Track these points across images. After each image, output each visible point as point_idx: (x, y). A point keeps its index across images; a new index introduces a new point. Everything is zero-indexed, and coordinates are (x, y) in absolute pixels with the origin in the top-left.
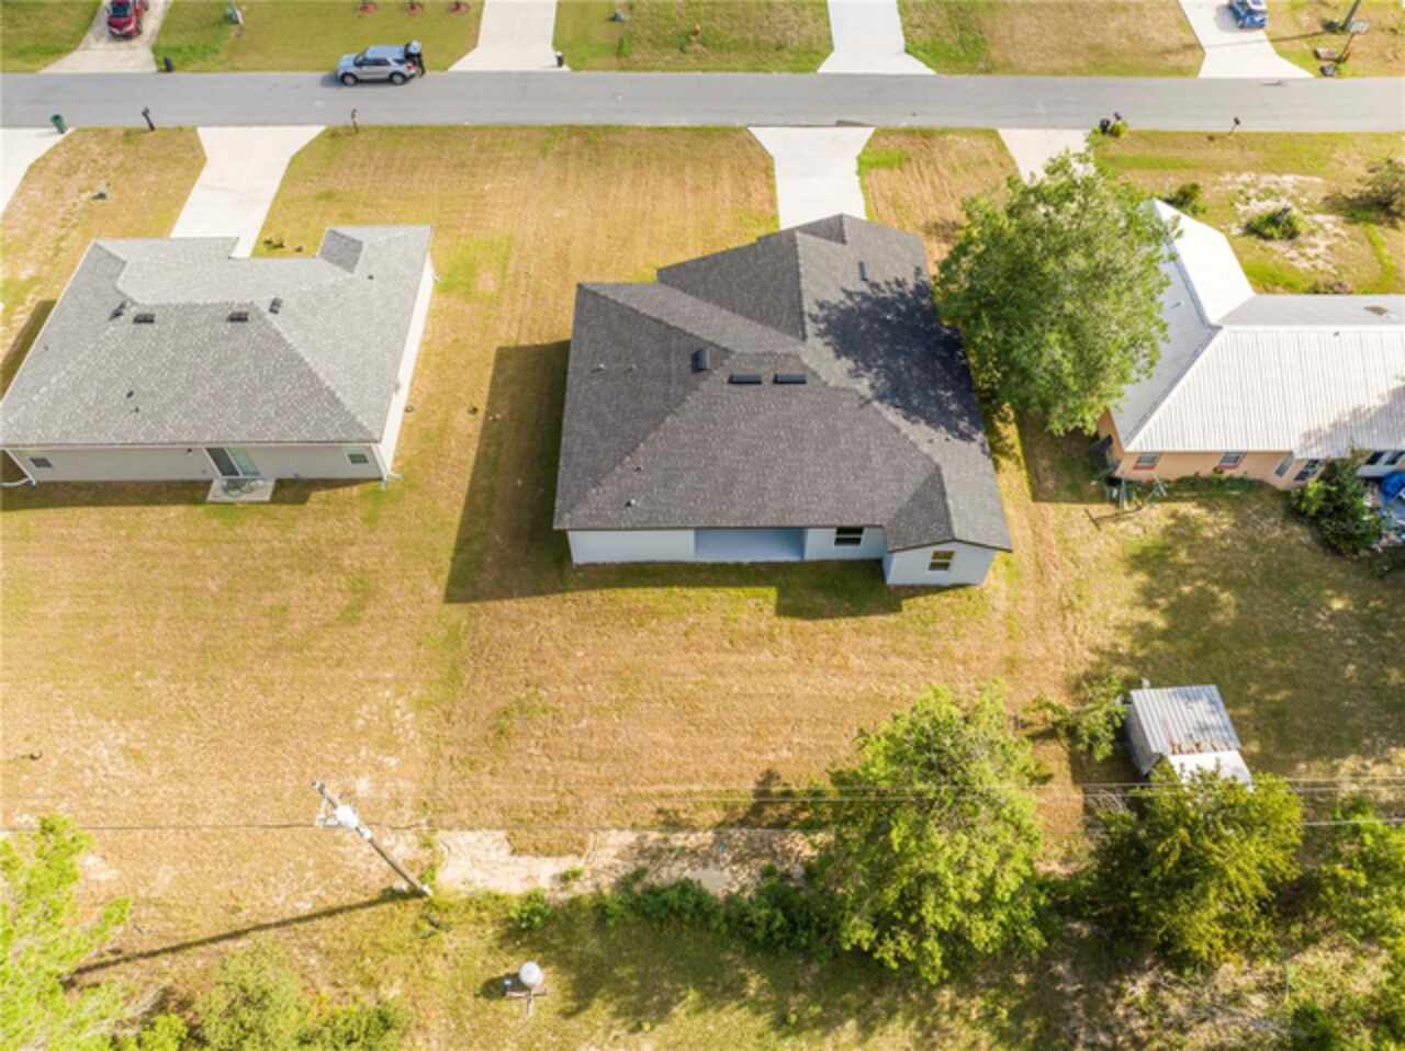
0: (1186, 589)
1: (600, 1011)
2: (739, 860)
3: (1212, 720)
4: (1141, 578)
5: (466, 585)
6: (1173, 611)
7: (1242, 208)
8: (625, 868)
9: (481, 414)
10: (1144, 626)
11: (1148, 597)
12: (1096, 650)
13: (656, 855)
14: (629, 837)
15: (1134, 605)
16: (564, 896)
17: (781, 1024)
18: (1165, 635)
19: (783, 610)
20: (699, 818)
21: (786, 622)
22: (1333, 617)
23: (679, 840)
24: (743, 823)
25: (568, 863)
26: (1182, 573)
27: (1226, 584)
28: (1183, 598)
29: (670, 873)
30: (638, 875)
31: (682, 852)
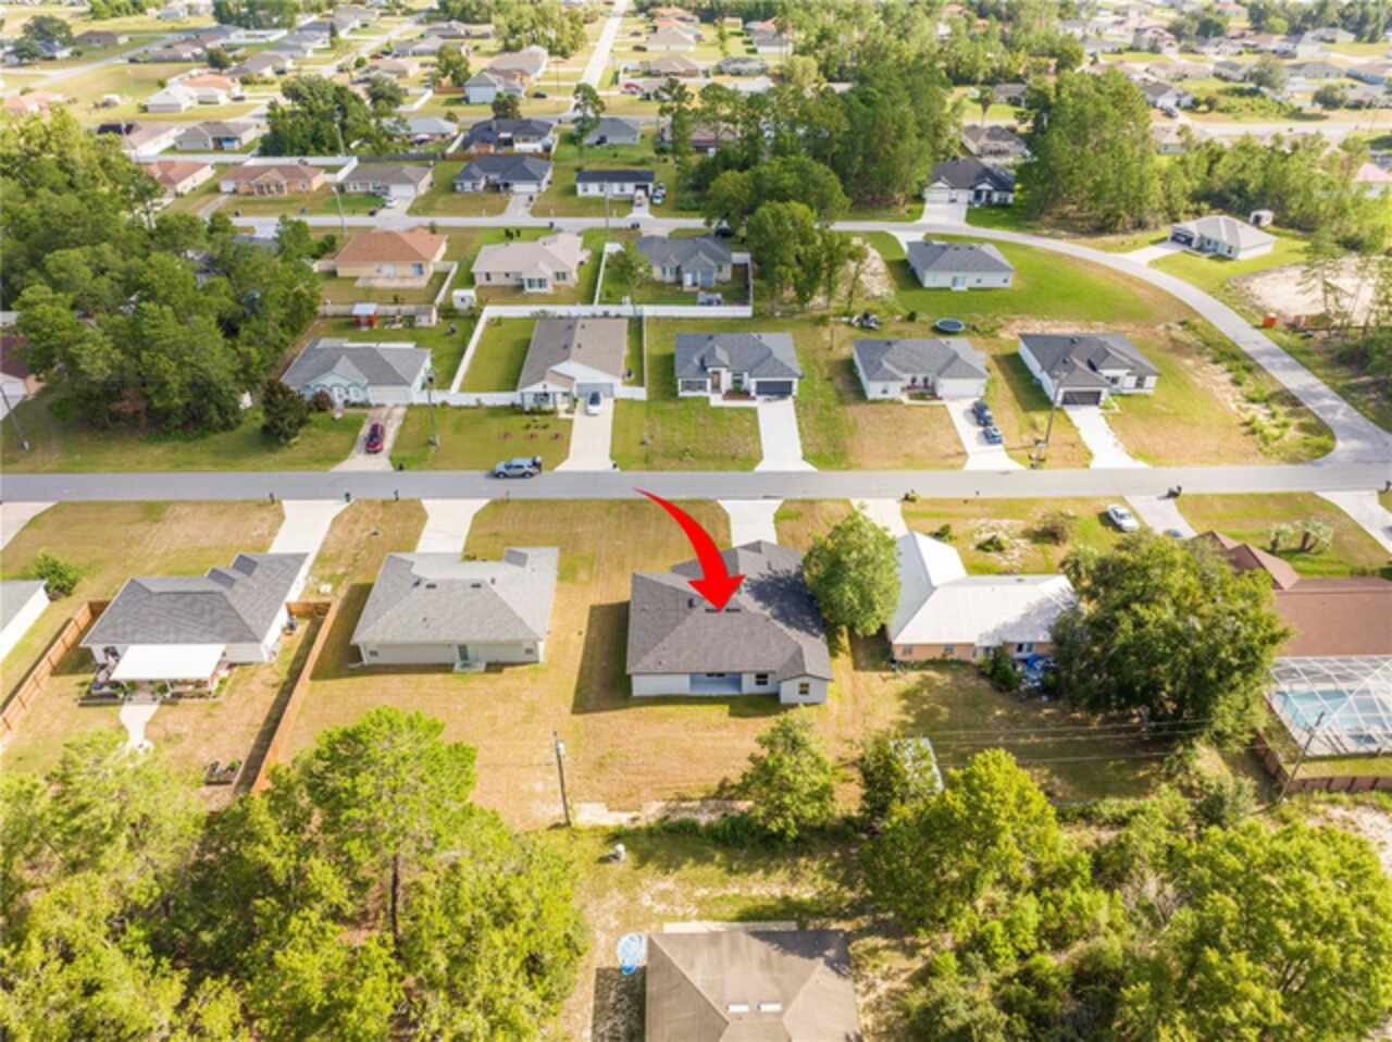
0: (925, 706)
1: (650, 867)
2: (712, 810)
5: (581, 706)
7: (976, 536)
9: (584, 634)
12: (881, 732)
17: (730, 871)
18: (914, 724)
19: (731, 714)
20: (694, 796)
21: (733, 719)
22: (996, 718)
24: (714, 797)
25: (635, 814)
26: (924, 700)
28: (924, 711)
29: (680, 817)
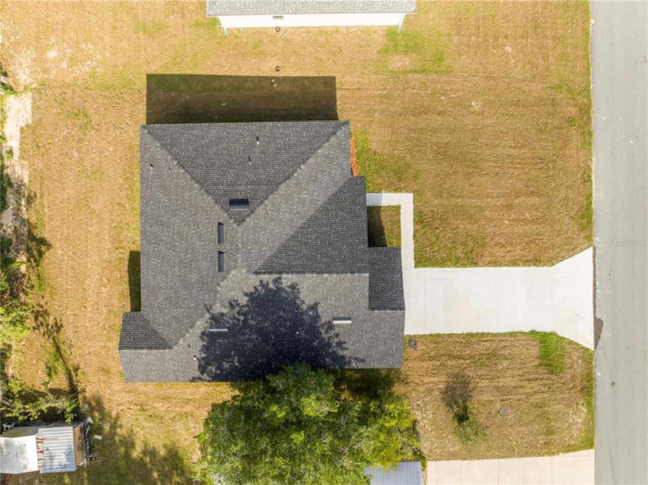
0: (155, 475)
2: (16, 230)
3: (56, 463)
4: (163, 452)
5: (155, 82)
6: (142, 464)
8: (14, 179)
9: (277, 74)
10: (133, 445)
11: (150, 452)
12: (118, 417)
13: (18, 192)
14: (26, 180)
15: (145, 444)
16: (4, 152)
18: (127, 455)
19: (131, 254)
21: (126, 256)
23: (23, 202)
24: (30, 231)
25: (16, 153)
26: (166, 475)
29: (11, 198)
30: (10, 184)
31: (18, 203)
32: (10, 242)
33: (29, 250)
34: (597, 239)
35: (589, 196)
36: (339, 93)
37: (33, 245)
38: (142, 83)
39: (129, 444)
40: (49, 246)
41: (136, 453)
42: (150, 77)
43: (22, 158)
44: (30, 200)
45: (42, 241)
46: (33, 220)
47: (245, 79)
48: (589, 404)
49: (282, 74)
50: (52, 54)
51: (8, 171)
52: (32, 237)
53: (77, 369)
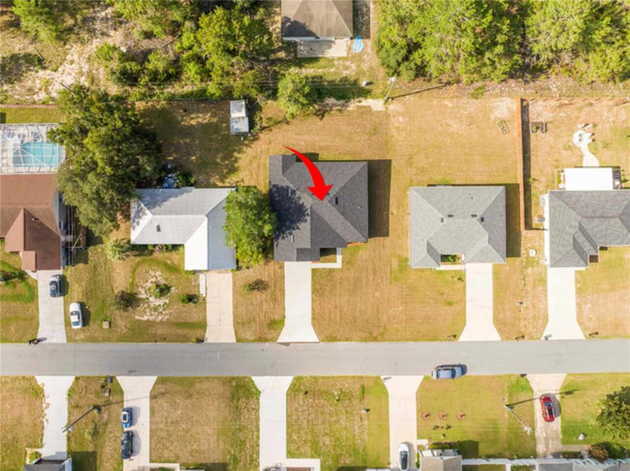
0: (227, 162)
2: (328, 104)
3: (234, 124)
4: (236, 165)
6: (232, 156)
8: (349, 103)
10: (239, 153)
11: (236, 160)
12: (250, 147)
13: (343, 105)
14: (349, 109)
15: (240, 158)
16: (360, 99)
18: (235, 151)
20: (335, 112)
23: (339, 108)
25: (360, 104)
27: (218, 164)
29: (341, 102)
30: (346, 102)
31: (339, 105)
32: (323, 102)
33: (320, 110)
34: (322, 344)
35: (340, 340)
36: (382, 238)
37: (322, 112)
38: (388, 157)
39: (240, 151)
40: (321, 119)
41: (236, 154)
42: (390, 161)
43: (358, 107)
44: (340, 110)
45: (323, 116)
46: (332, 112)
47: (388, 200)
48: (255, 341)
49: (390, 216)
50: (401, 119)
51: (352, 101)
52: (325, 112)
53: (270, 130)
